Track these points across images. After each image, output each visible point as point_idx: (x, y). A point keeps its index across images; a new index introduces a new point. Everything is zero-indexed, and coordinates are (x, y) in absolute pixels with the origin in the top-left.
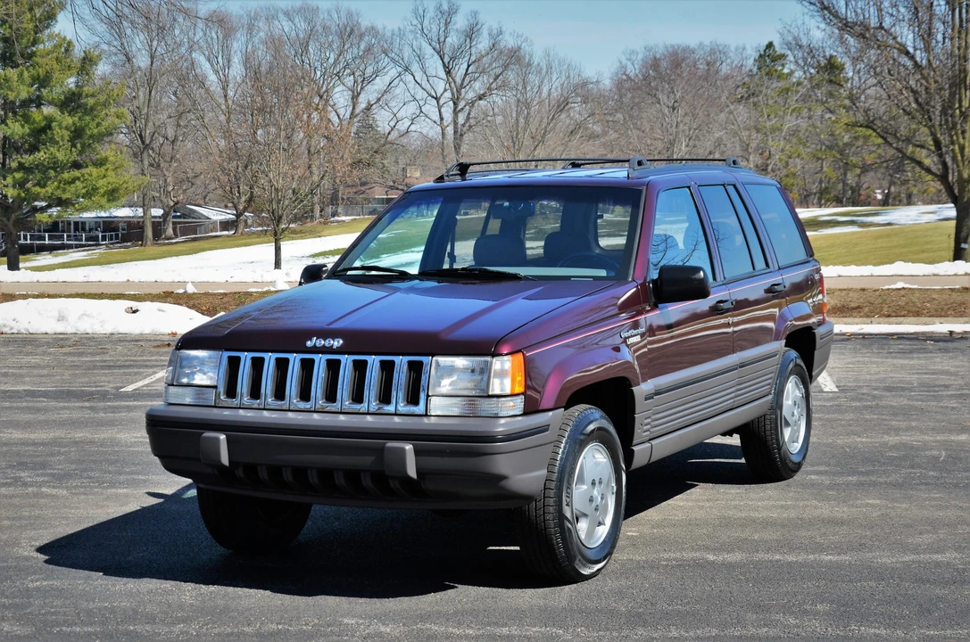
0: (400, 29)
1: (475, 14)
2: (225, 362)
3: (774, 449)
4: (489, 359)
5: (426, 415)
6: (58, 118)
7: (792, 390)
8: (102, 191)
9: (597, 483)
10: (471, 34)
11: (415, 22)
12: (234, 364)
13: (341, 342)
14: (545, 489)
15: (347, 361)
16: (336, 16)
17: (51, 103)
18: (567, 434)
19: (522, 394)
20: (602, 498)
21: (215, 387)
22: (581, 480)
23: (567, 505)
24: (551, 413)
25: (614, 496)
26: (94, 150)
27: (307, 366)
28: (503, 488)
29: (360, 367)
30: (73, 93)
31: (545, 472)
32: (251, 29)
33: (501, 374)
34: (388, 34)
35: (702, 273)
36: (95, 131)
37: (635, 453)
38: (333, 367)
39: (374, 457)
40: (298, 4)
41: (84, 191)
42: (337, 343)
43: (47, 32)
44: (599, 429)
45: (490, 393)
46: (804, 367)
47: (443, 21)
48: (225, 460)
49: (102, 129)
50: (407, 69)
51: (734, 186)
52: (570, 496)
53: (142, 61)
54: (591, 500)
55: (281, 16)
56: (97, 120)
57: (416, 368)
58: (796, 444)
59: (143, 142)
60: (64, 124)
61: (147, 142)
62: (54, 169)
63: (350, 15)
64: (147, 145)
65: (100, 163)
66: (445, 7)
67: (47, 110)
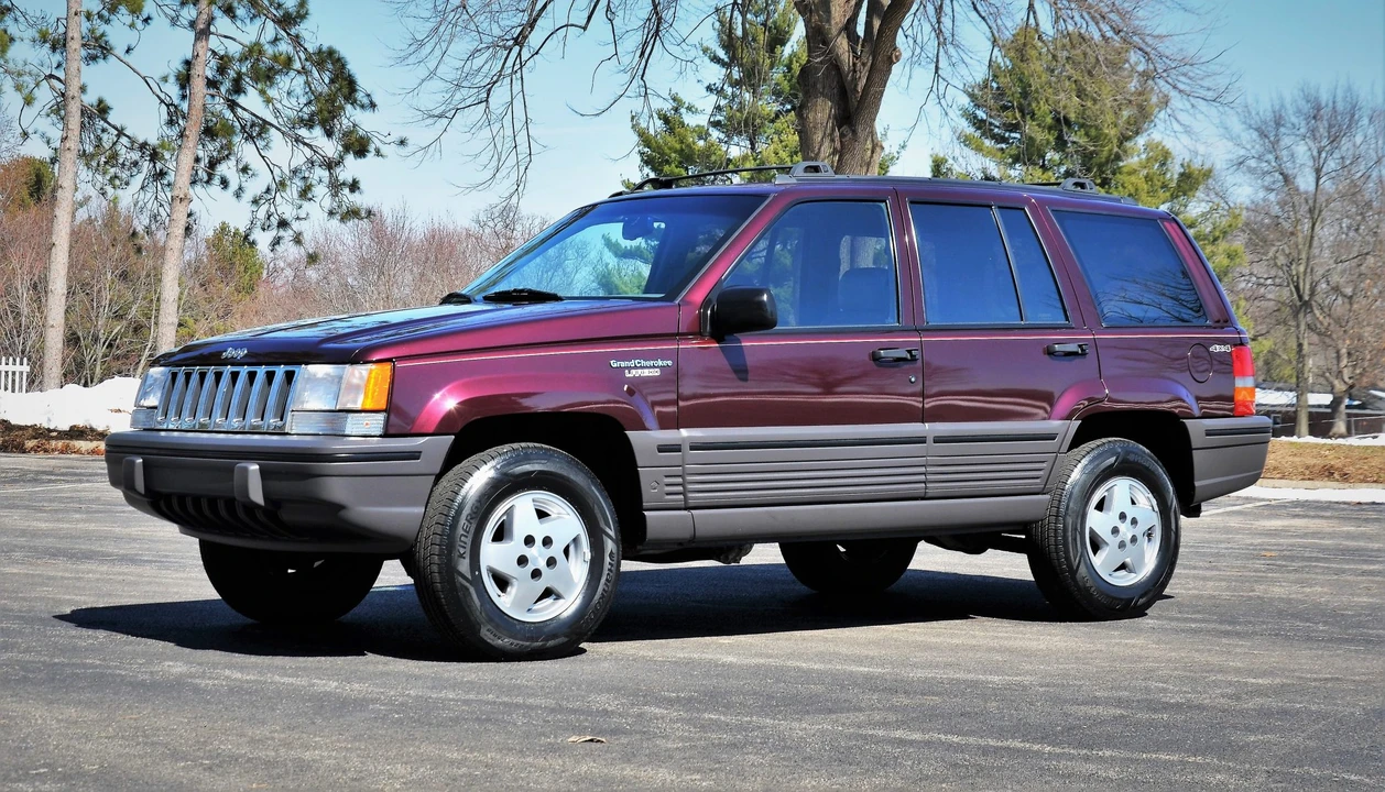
2: (169, 378)
4: (345, 367)
5: (288, 433)
9: (539, 541)
12: (174, 375)
13: (245, 352)
15: (244, 371)
20: (551, 563)
21: (155, 408)
22: (508, 533)
23: (461, 556)
24: (426, 438)
25: (586, 568)
27: (218, 379)
28: (346, 522)
29: (251, 379)
31: (420, 509)
33: (358, 386)
37: (648, 520)
42: (242, 353)
45: (338, 407)
46: (1163, 472)
48: (140, 487)
51: (1024, 210)
52: (465, 546)
54: (522, 561)
58: (1128, 574)
59: (1300, 297)
61: (1306, 297)
64: (1306, 302)
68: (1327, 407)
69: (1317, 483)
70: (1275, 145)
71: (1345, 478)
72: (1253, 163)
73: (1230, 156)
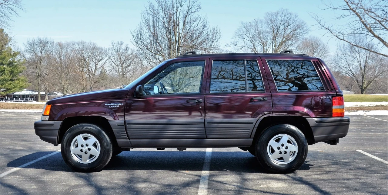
0: (108, 48)
1: (127, 45)
6: (6, 68)
8: (19, 87)
10: (126, 50)
11: (112, 46)
16: (90, 44)
17: (6, 64)
26: (17, 76)
30: (11, 62)
34: (105, 49)
36: (17, 72)
40: (80, 41)
41: (13, 87)
47: (119, 47)
49: (18, 71)
50: (110, 58)
55: (76, 44)
56: (17, 69)
60: (8, 70)
61: (40, 75)
62: (5, 81)
63: (93, 44)
65: (19, 79)
66: (120, 43)
67: (5, 66)
68: (44, 94)
69: (14, 109)
70: (33, 47)
71: (18, 108)
72: (29, 51)
73: (25, 49)
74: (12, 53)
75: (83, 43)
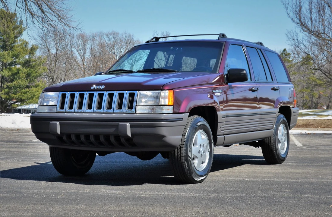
2: (61, 96)
3: (274, 151)
4: (160, 91)
5: (135, 113)
6: (22, 69)
7: (282, 129)
9: (202, 146)
12: (64, 96)
13: (104, 87)
14: (181, 144)
15: (106, 94)
16: (125, 36)
17: (19, 64)
18: (190, 125)
19: (173, 105)
20: (204, 152)
21: (57, 105)
22: (195, 143)
23: (190, 151)
24: (184, 114)
25: (209, 153)
26: (34, 81)
27: (91, 96)
28: (164, 141)
29: (111, 96)
30: (28, 60)
31: (181, 137)
32: (93, 40)
33: (164, 98)
35: (245, 72)
36: (35, 74)
37: (218, 138)
38: (101, 96)
39: (115, 129)
40: (111, 32)
41: (30, 96)
42: (103, 87)
43: (19, 39)
44: (203, 125)
45: (160, 104)
46: (287, 122)
48: (59, 132)
49: (37, 74)
51: (260, 50)
52: (191, 148)
53: (53, 51)
54: (199, 152)
55: (105, 36)
56: (36, 71)
57: (132, 96)
58: (283, 151)
59: (53, 81)
60: (24, 72)
61: (54, 80)
62: (19, 88)
64: (54, 82)
65: (36, 86)
67: (18, 66)
70: (45, 41)
74: (30, 46)
75: (114, 34)
